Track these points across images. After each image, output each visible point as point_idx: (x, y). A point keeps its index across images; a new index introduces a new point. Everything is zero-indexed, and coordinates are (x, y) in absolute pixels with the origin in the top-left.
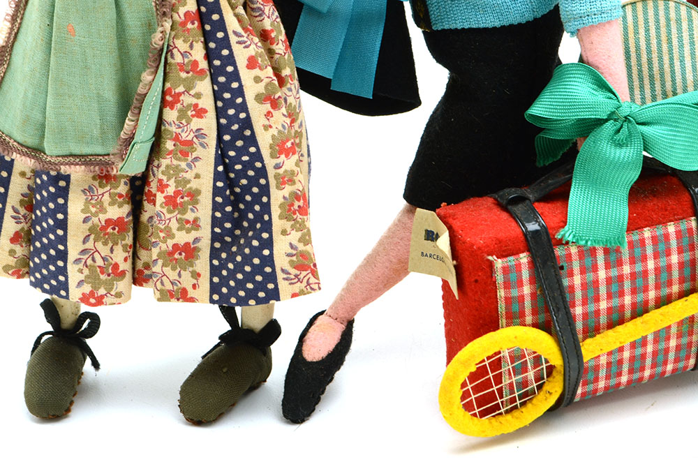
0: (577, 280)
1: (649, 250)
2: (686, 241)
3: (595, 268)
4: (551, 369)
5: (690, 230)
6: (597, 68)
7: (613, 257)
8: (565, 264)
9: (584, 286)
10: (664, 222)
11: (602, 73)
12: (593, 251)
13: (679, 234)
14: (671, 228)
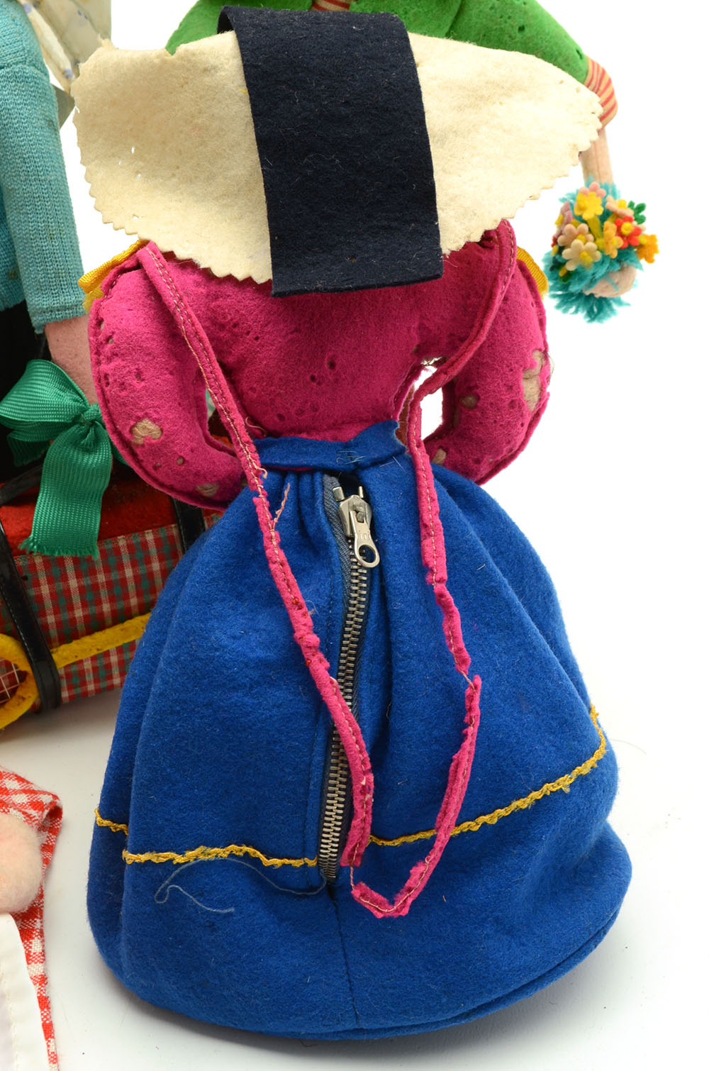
0: (45, 590)
1: (126, 559)
2: (166, 549)
3: (64, 578)
4: (23, 675)
5: (171, 538)
6: (64, 367)
7: (84, 567)
8: (29, 575)
9: (53, 595)
10: (141, 529)
11: (69, 373)
12: (61, 561)
13: (158, 541)
14: (149, 537)
